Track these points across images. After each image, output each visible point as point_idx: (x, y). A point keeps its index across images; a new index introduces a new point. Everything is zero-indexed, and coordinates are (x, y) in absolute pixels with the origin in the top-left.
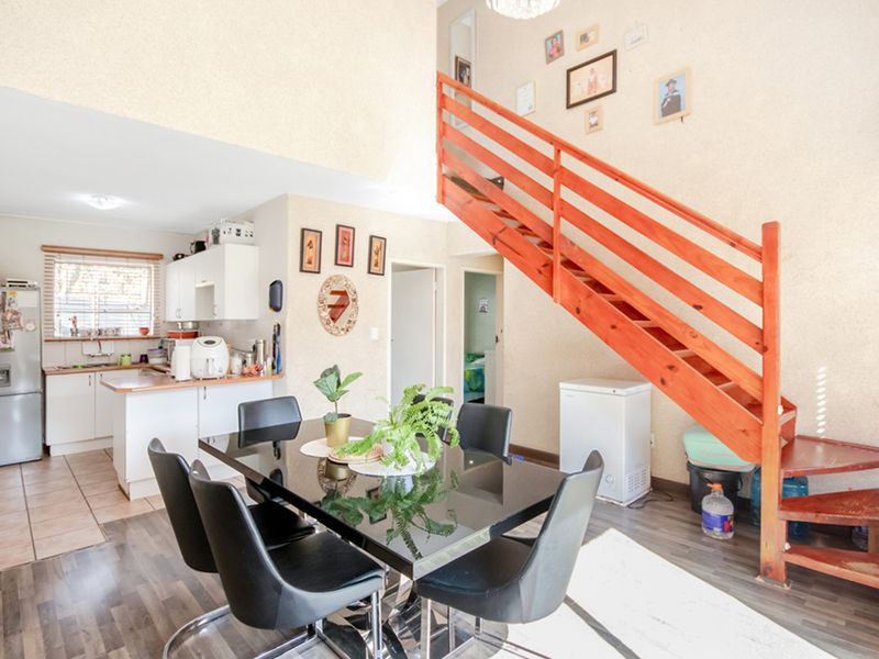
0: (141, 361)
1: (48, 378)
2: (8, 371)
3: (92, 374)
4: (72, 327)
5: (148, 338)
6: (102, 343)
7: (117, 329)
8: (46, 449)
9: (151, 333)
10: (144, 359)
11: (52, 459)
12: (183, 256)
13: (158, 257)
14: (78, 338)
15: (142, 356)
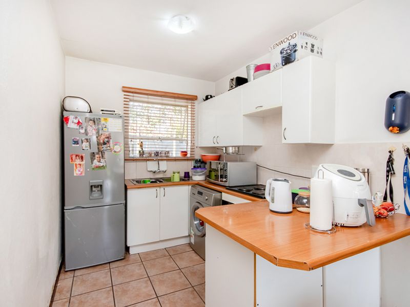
0: (185, 177)
1: (129, 192)
2: (101, 186)
3: (158, 189)
4: (141, 150)
5: (188, 160)
6: (160, 162)
7: (168, 152)
8: (127, 249)
9: (189, 155)
10: (187, 175)
11: (132, 258)
12: (211, 97)
13: (193, 98)
14: (144, 158)
15: (185, 173)
